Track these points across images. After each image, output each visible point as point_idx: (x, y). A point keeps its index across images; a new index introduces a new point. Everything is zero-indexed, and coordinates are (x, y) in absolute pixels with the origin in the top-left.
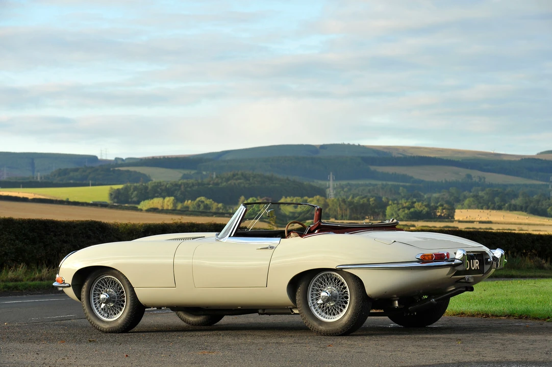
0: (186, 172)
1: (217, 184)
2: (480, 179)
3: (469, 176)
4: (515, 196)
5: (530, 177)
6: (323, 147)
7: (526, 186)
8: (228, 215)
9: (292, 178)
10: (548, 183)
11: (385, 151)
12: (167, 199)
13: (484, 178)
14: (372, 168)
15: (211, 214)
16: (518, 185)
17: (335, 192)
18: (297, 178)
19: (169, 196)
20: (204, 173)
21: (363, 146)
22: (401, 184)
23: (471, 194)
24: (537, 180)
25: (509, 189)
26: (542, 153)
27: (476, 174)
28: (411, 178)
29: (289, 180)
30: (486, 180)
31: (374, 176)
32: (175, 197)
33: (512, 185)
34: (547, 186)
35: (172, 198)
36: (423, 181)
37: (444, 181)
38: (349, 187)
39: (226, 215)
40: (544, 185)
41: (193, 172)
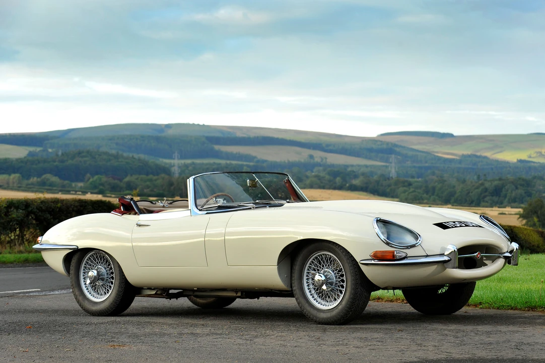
0: (32, 149)
1: (62, 161)
2: (322, 159)
3: (311, 157)
4: (356, 177)
5: (370, 158)
6: (169, 126)
7: (367, 166)
8: (74, 192)
9: (136, 156)
10: (388, 164)
11: (230, 130)
12: (13, 176)
13: (326, 158)
14: (217, 147)
15: (57, 191)
16: (359, 166)
17: (180, 171)
18: (142, 156)
19: (14, 173)
20: (50, 150)
21: (208, 126)
22: (245, 163)
23: (313, 174)
24: (377, 161)
25: (349, 169)
26: (382, 135)
27: (318, 155)
28: (255, 157)
29: (134, 158)
30: (328, 160)
31: (217, 155)
32: (21, 173)
33: (352, 166)
34: (387, 167)
35: (17, 175)
36: (266, 161)
37: (286, 161)
38: (193, 166)
39: (72, 192)
40: (384, 166)
41: (39, 149)
